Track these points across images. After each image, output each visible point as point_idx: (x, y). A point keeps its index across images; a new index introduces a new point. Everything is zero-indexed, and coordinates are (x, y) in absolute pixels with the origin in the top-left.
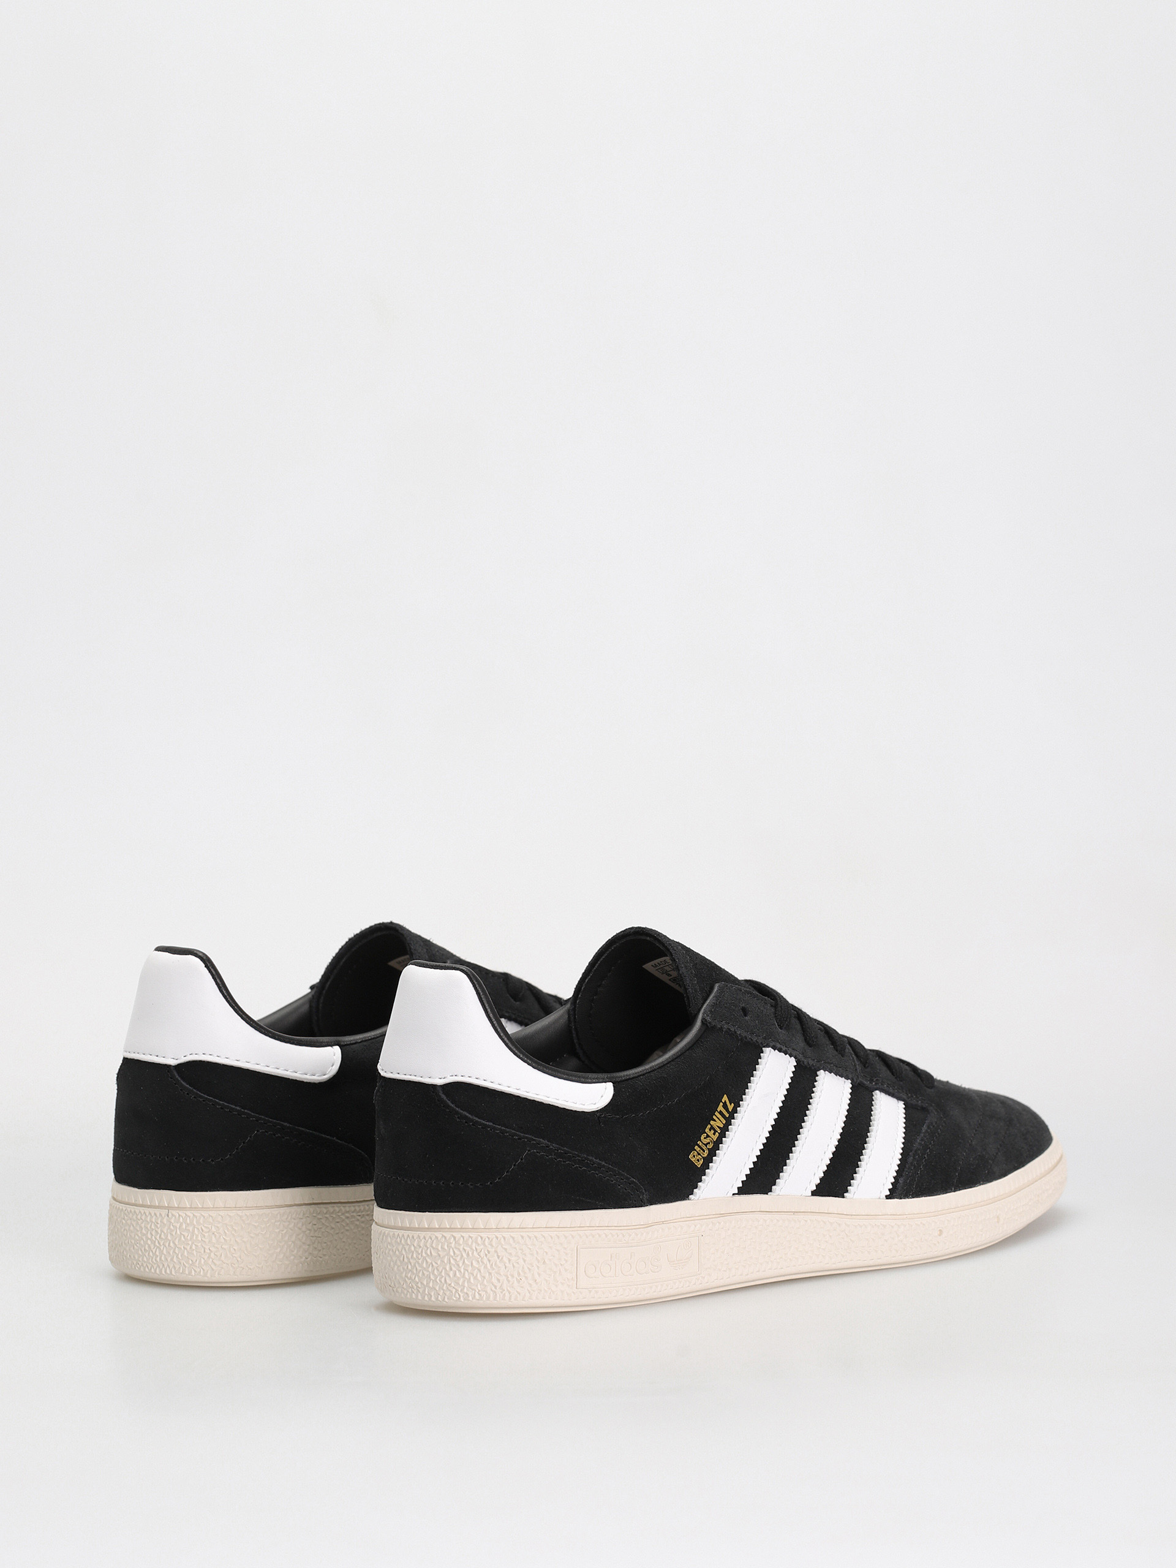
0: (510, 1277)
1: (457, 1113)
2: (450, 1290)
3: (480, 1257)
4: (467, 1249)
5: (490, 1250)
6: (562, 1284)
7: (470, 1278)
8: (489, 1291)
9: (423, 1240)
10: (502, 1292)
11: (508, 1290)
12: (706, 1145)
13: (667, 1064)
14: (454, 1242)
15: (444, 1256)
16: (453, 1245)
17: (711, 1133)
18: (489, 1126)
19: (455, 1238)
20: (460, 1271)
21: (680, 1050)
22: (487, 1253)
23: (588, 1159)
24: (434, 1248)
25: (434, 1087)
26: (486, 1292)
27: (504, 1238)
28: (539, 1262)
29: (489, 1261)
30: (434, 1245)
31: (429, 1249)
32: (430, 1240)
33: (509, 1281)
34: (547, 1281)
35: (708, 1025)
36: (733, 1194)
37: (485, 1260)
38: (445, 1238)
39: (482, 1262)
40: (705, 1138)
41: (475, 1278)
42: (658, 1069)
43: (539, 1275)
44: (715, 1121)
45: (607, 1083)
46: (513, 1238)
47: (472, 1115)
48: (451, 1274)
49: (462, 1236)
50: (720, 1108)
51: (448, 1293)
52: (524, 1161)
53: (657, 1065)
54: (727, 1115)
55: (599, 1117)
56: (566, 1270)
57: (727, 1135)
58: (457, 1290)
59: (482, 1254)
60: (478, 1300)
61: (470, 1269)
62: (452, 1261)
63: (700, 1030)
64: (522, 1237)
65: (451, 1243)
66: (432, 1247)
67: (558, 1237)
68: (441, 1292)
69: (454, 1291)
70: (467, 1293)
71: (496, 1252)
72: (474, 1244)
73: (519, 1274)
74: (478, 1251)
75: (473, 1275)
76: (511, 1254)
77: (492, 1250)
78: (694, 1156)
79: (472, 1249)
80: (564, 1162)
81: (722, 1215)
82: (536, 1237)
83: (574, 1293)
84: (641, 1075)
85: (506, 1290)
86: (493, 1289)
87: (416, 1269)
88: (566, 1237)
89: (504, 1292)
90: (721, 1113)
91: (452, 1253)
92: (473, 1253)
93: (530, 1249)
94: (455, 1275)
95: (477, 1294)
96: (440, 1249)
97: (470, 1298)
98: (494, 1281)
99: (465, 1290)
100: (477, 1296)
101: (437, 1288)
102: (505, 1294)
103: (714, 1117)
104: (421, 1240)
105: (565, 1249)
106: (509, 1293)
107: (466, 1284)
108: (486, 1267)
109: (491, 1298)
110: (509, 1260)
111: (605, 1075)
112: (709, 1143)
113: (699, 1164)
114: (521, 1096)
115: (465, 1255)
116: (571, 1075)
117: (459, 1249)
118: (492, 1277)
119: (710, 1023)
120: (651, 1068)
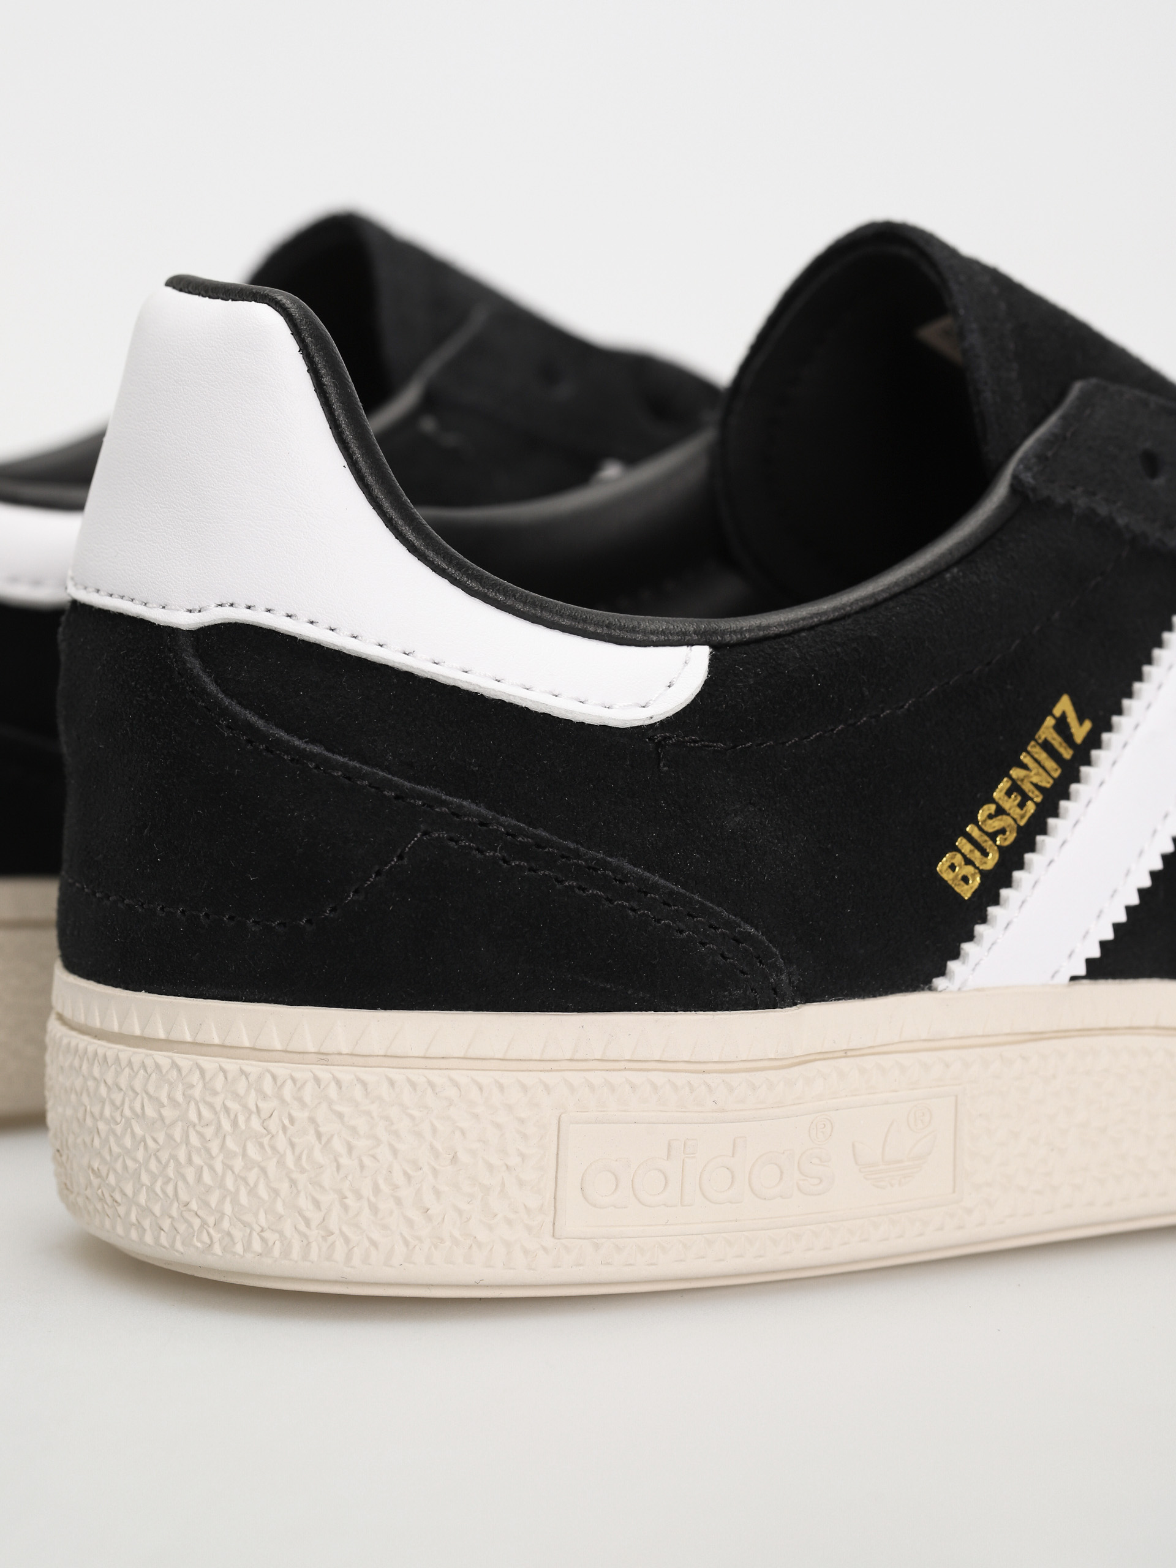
0: (349, 1194)
1: (225, 712)
2: (186, 1221)
3: (269, 1133)
4: (234, 1106)
5: (294, 1113)
6: (509, 1222)
7: (237, 1191)
8: (288, 1231)
9: (127, 1070)
10: (324, 1238)
11: (342, 1233)
12: (993, 836)
13: (886, 600)
14: (201, 1085)
15: (173, 1123)
16: (197, 1093)
17: (1010, 804)
18: (312, 756)
19: (202, 1072)
20: (212, 1168)
21: (935, 562)
22: (287, 1122)
23: (606, 865)
24: (150, 1096)
25: (171, 632)
26: (281, 1233)
27: (338, 1083)
28: (437, 1155)
29: (292, 1145)
30: (151, 1090)
31: (139, 1096)
32: (142, 1072)
33: (346, 1208)
34: (460, 1212)
35: (1031, 495)
36: (1074, 978)
37: (281, 1142)
38: (179, 1070)
39: (273, 1148)
40: (990, 817)
41: (252, 1192)
42: (857, 613)
43: (437, 1193)
44: (1025, 767)
45: (696, 648)
46: (364, 1084)
47: (267, 720)
48: (190, 1174)
49: (222, 1069)
50: (1047, 730)
51: (182, 1227)
52: (405, 861)
53: (857, 601)
54: (1067, 754)
55: (659, 745)
56: (521, 1183)
57: (1062, 810)
58: (204, 1224)
59: (273, 1125)
60: (260, 1255)
61: (238, 1164)
62: (194, 1140)
63: (1002, 507)
64: (392, 1083)
65: (192, 1086)
66: (147, 1093)
67: (501, 1088)
68: (166, 1224)
69: (197, 1222)
70: (229, 1234)
71: (312, 1120)
72: (253, 1093)
73: (376, 1190)
74: (264, 1115)
75: (247, 1184)
76: (354, 1130)
77: (301, 1115)
78: (952, 867)
79: (245, 1107)
80: (531, 869)
81: (1038, 1036)
82: (431, 1085)
83: (545, 1249)
84: (802, 629)
85: (337, 1232)
86: (302, 1227)
87: (110, 1150)
88: (525, 1088)
89: (331, 1239)
90: (1047, 746)
91: (193, 1116)
92: (248, 1120)
93: (412, 1118)
94: (199, 1179)
95: (255, 1236)
96: (165, 1100)
97: (239, 1248)
98: (303, 1202)
99: (226, 1225)
100: (257, 1245)
101: (157, 1210)
102: (333, 1243)
103: (1025, 758)
104: (123, 1070)
105: (522, 1121)
106: (347, 1240)
107: (228, 1208)
108: (281, 1163)
109: (296, 1254)
110: (350, 1148)
111: (689, 625)
112: (1002, 831)
113: (966, 892)
114: (416, 672)
115: (227, 1126)
116: (585, 621)
117: (211, 1106)
118: (298, 1192)
119: (1034, 490)
120: (835, 609)
